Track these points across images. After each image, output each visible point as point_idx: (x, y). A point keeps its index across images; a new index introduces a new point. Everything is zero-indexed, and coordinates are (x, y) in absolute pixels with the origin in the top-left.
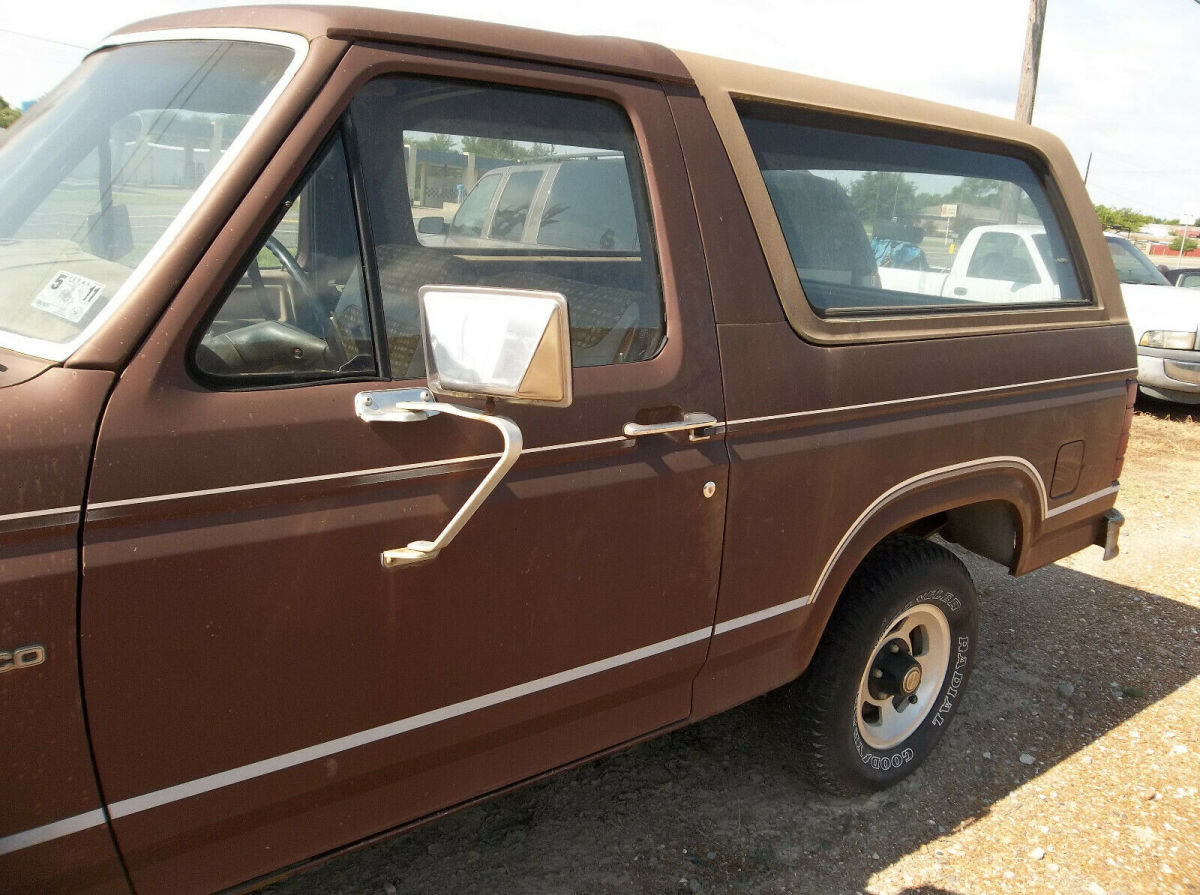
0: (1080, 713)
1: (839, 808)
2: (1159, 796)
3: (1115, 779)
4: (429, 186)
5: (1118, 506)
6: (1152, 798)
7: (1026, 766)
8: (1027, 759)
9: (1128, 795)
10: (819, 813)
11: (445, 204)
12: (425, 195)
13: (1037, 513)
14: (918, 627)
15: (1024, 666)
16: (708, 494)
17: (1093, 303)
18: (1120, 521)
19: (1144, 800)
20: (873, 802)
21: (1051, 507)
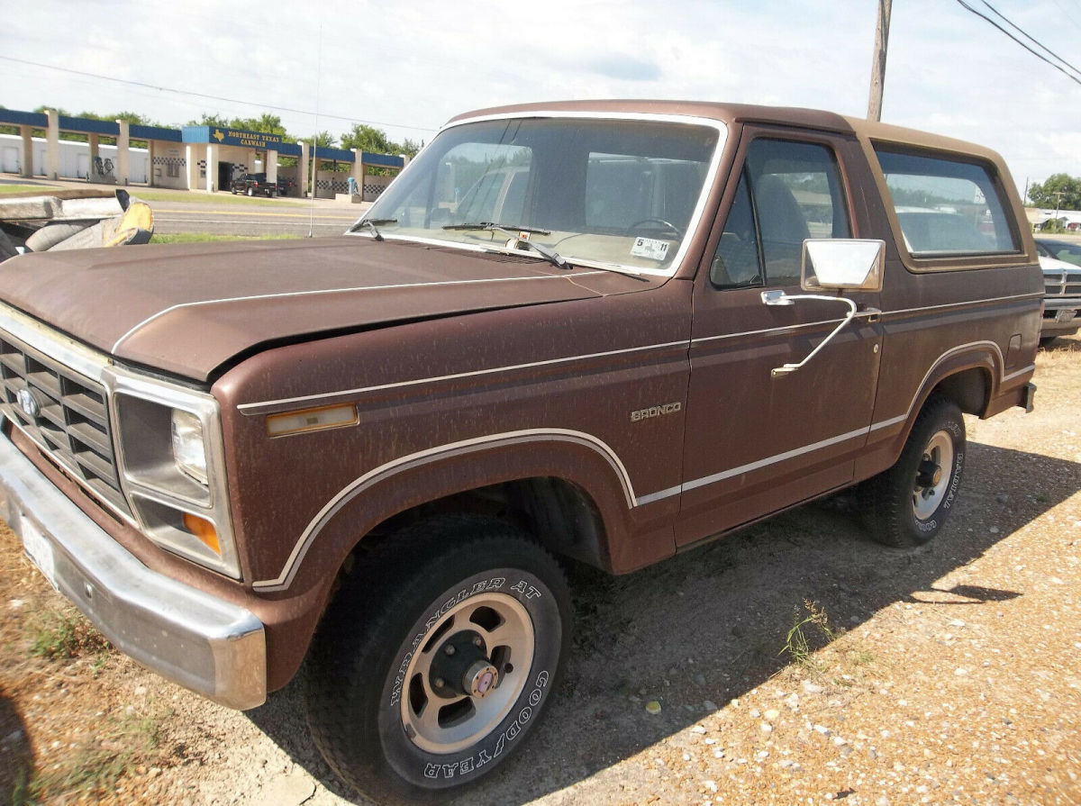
0: (1015, 510)
1: (900, 554)
2: (1075, 543)
3: (1047, 537)
4: (320, 179)
5: (1033, 381)
6: (1071, 544)
7: (994, 534)
8: (994, 530)
9: (1058, 543)
10: (891, 556)
11: (337, 195)
12: (316, 188)
13: (998, 378)
14: (937, 447)
15: (971, 489)
16: (875, 351)
17: (1022, 252)
18: (1034, 389)
19: (1067, 545)
20: (918, 551)
21: (1005, 375)
